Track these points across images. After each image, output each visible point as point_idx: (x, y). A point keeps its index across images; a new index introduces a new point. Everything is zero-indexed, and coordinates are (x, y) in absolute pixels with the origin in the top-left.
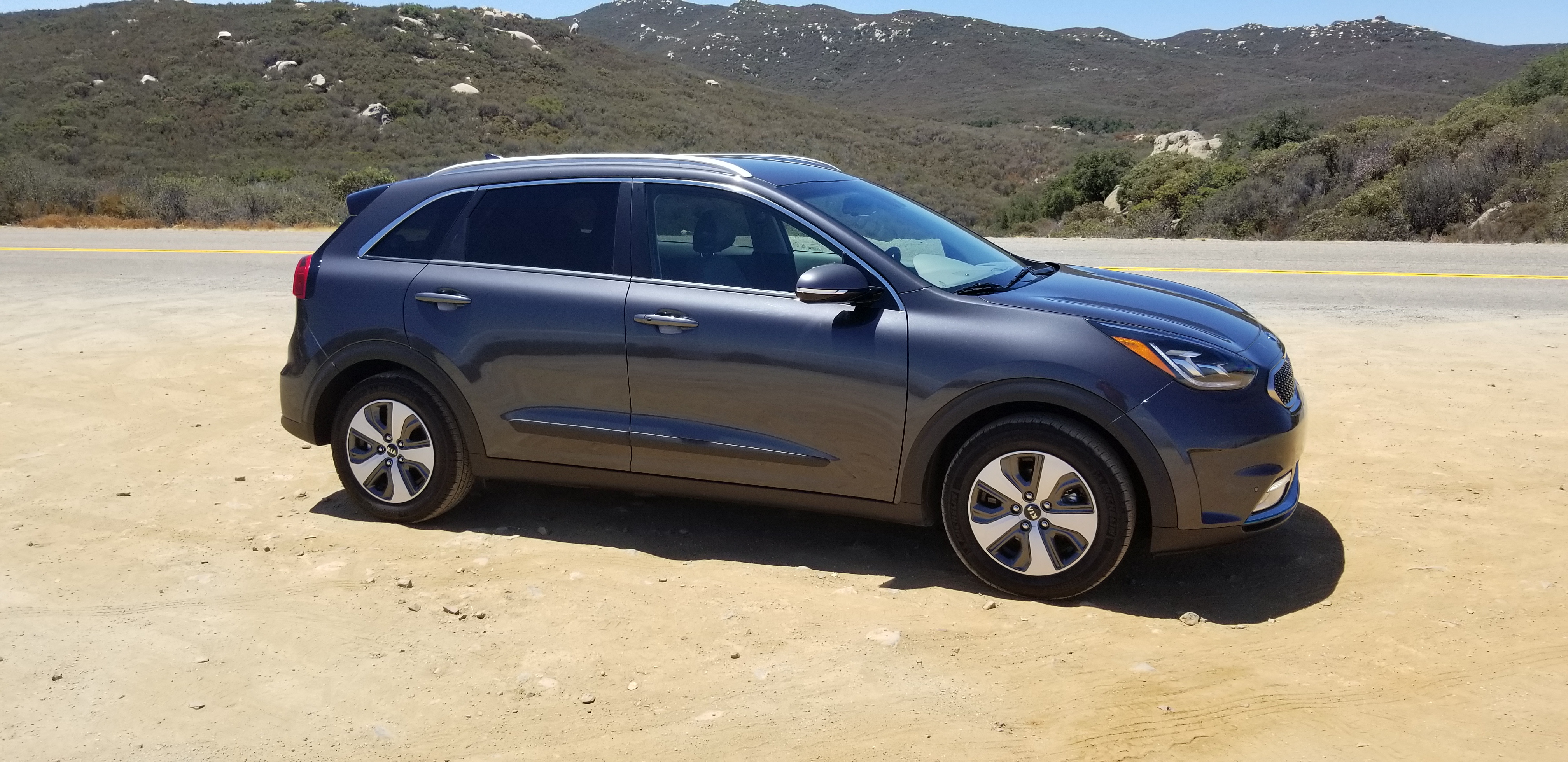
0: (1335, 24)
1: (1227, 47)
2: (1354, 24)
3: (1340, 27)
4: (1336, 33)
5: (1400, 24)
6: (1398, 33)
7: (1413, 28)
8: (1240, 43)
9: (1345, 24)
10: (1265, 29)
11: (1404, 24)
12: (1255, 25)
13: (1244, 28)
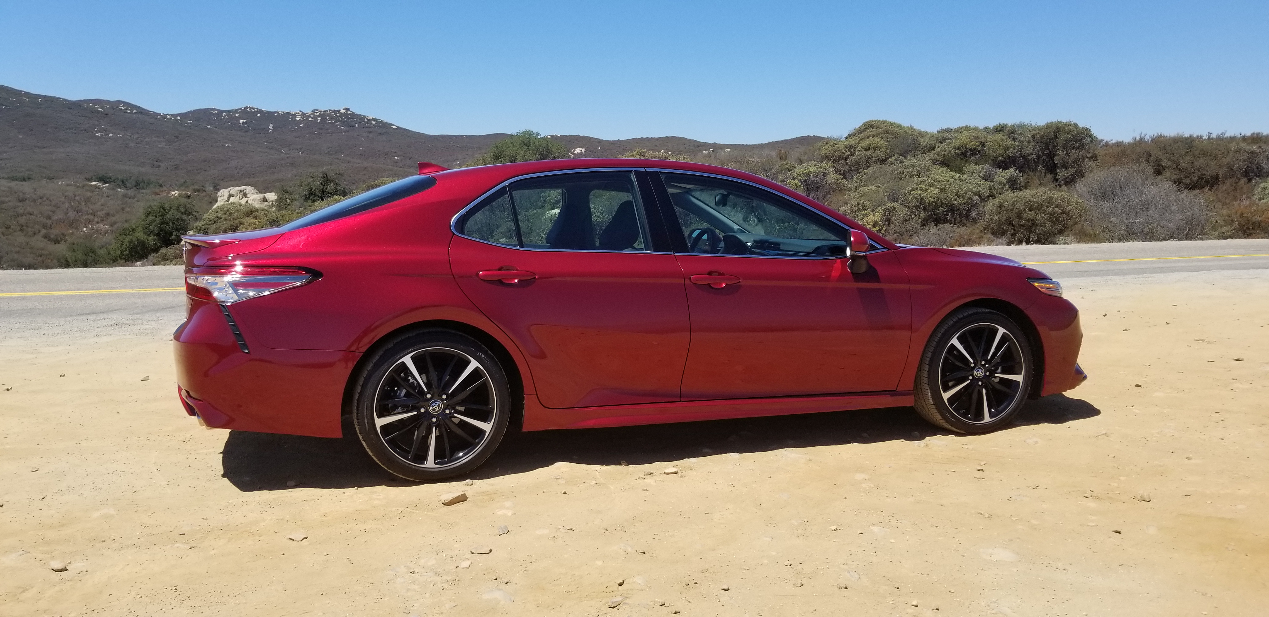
0: (314, 111)
1: (231, 124)
2: (328, 112)
3: (318, 114)
4: (315, 118)
5: (361, 115)
6: (360, 121)
7: (370, 118)
8: (241, 121)
9: (321, 112)
10: (261, 111)
11: (364, 115)
12: (252, 108)
13: (244, 110)
